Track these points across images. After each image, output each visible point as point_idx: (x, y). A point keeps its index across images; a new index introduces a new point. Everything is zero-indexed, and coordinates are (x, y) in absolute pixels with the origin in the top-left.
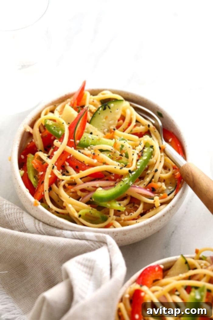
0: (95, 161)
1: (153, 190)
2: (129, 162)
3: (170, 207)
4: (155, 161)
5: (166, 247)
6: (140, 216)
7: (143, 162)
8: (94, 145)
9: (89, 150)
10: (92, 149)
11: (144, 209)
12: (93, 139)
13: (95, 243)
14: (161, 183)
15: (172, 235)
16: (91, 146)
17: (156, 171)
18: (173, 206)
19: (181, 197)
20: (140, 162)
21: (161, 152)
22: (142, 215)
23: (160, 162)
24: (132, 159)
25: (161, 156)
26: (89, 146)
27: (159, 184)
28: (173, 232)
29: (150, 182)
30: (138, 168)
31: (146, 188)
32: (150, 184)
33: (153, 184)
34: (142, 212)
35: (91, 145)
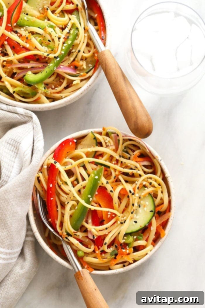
0: (28, 46)
1: (76, 68)
2: (55, 48)
3: (87, 87)
4: (79, 42)
5: (88, 103)
6: (64, 89)
7: (68, 46)
8: (29, 26)
9: (25, 30)
10: (27, 30)
11: (67, 83)
12: (28, 21)
13: (25, 118)
14: (83, 62)
15: (94, 92)
16: (26, 27)
17: (79, 51)
18: (89, 86)
19: (97, 77)
20: (65, 47)
21: (85, 33)
22: (66, 88)
23: (84, 42)
24: (58, 44)
25: (85, 36)
26: (25, 26)
27: (81, 63)
28: (95, 90)
29: (74, 60)
30: (63, 54)
31: (69, 66)
32: (73, 63)
33: (76, 63)
34: (66, 86)
35: (27, 25)
